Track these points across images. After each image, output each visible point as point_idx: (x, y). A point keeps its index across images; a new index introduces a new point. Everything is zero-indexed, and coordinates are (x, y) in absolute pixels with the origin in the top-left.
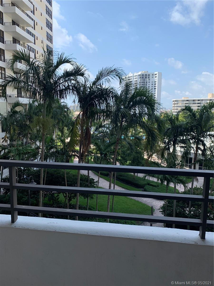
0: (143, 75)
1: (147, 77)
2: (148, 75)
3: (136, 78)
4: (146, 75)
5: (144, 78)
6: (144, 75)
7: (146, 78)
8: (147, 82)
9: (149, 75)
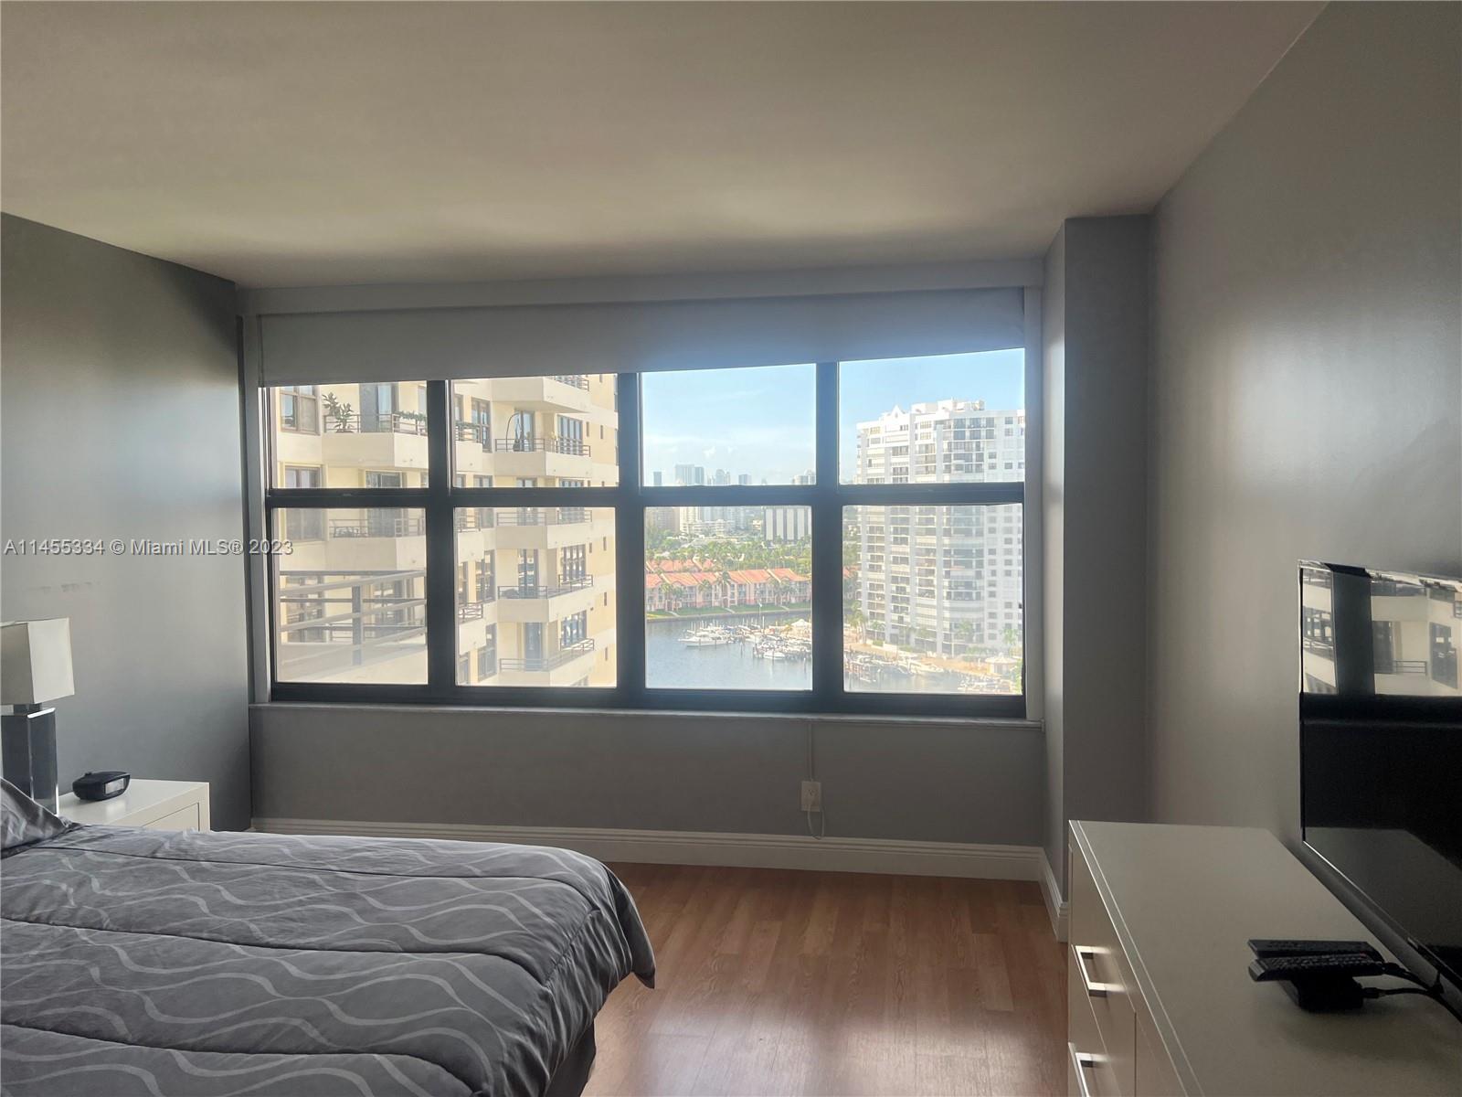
0: (960, 423)
1: (983, 434)
2: (983, 423)
3: (928, 436)
4: (976, 422)
5: (967, 434)
6: (967, 423)
7: (975, 436)
8: (980, 457)
9: (990, 422)
